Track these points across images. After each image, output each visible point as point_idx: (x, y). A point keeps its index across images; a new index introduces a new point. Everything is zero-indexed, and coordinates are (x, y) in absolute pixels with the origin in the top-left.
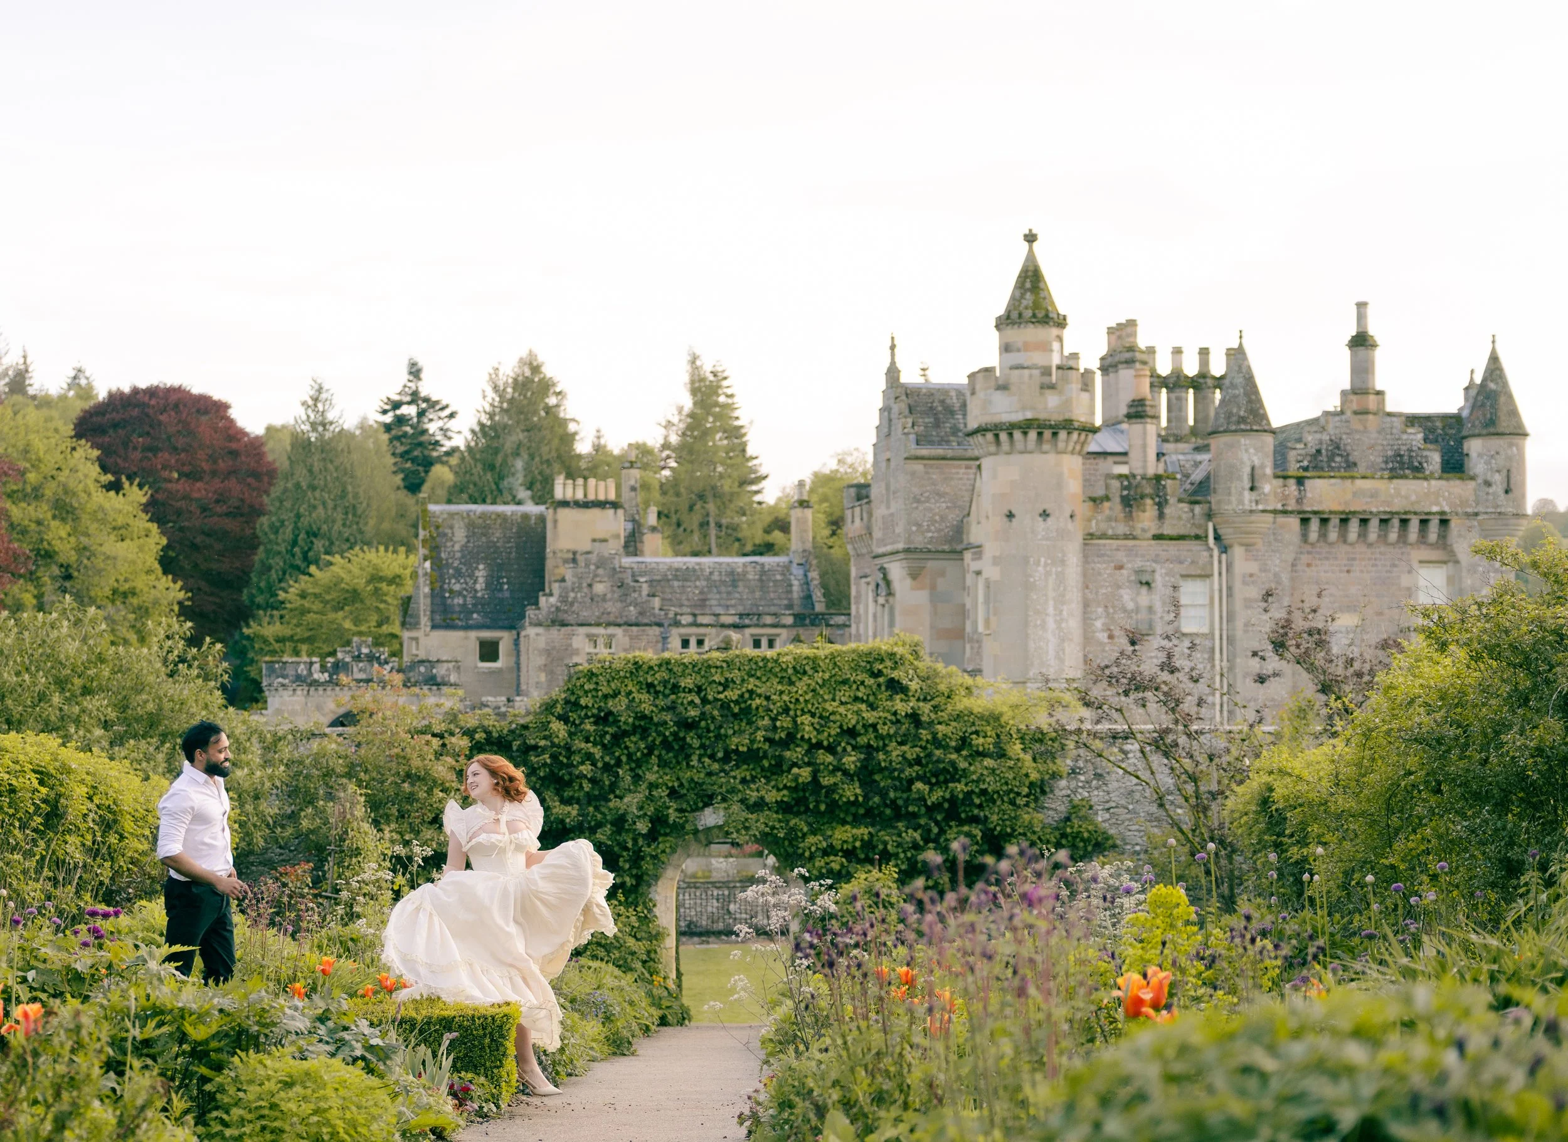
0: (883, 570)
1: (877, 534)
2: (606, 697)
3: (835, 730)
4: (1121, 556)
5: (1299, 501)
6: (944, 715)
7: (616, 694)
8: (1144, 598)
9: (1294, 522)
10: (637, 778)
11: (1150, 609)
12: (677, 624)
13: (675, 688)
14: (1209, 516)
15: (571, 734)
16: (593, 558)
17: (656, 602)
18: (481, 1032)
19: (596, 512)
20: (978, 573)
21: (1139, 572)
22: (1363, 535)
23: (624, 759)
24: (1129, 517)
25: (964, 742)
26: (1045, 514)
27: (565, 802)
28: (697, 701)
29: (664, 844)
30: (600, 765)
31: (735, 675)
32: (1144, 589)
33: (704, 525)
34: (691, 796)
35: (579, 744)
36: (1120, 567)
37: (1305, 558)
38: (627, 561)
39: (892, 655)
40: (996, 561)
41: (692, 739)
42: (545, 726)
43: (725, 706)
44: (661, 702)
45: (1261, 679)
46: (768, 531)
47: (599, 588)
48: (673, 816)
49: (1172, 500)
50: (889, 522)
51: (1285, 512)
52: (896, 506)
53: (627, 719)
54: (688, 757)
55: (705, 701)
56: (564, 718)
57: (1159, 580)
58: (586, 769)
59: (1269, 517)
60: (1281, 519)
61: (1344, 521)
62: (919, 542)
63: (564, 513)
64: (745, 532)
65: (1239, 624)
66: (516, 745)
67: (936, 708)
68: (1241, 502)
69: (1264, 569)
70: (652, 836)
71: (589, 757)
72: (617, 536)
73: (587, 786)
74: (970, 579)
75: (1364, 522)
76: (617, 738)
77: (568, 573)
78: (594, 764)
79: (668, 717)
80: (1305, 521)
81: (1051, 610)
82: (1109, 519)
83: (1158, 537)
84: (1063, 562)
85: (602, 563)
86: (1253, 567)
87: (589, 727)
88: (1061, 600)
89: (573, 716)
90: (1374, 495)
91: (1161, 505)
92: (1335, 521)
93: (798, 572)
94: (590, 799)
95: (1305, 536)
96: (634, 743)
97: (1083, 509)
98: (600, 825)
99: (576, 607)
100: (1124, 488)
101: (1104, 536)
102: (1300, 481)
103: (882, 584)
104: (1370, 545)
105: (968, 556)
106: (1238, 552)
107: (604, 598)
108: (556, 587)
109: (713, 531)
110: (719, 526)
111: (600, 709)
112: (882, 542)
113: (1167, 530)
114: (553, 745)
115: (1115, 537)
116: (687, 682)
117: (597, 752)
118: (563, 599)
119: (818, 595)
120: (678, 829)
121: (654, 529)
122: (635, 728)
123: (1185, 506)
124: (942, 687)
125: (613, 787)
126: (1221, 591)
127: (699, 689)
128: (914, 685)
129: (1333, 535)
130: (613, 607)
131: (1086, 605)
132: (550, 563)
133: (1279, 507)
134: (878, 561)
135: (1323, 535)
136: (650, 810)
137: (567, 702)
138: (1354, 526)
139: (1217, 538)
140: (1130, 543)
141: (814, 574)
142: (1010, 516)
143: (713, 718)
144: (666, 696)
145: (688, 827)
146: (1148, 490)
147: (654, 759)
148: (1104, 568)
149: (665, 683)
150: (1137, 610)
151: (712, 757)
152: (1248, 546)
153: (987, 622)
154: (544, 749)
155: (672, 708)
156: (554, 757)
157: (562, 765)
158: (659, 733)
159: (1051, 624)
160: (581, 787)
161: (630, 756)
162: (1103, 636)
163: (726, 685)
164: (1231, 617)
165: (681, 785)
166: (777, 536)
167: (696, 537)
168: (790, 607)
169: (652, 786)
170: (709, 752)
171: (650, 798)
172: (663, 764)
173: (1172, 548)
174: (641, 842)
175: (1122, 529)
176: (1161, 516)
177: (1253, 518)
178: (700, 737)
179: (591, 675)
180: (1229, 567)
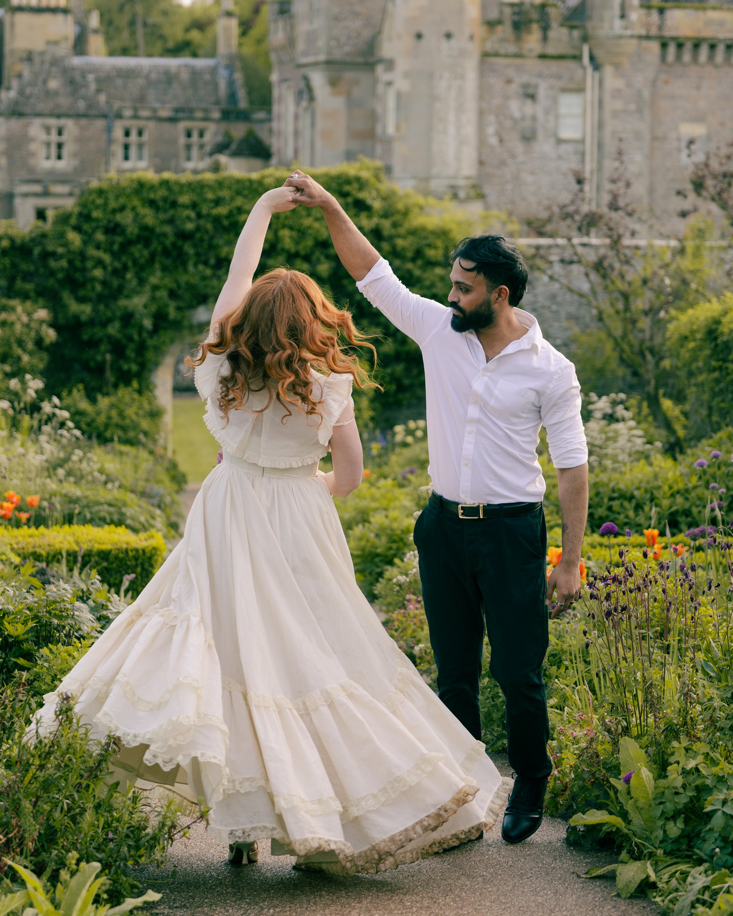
0: (306, 79)
1: (301, 46)
2: (114, 211)
3: (310, 242)
4: (511, 73)
5: (660, 27)
6: (402, 231)
7: (122, 209)
8: (529, 108)
9: (655, 46)
10: (142, 281)
11: (534, 118)
12: (119, 116)
13: (174, 204)
14: (585, 39)
15: (85, 243)
16: (48, 58)
17: (102, 98)
18: (133, 563)
19: (46, 18)
20: (389, 84)
21: (526, 86)
22: (711, 57)
23: (130, 264)
24: (518, 39)
25: (418, 254)
26: (449, 36)
27: (81, 300)
28: (193, 215)
29: (165, 336)
30: (110, 269)
31: (225, 194)
32: (529, 102)
33: (132, 23)
34: (187, 296)
35: (92, 252)
36: (509, 81)
37: (663, 77)
38: (77, 61)
39: (358, 179)
40: (407, 75)
41: (189, 249)
42: (62, 235)
43: (216, 220)
44: (162, 216)
45: (684, 214)
46: (187, 30)
47: (53, 84)
48: (172, 313)
49: (554, 24)
50: (311, 37)
51: (648, 37)
52: (319, 23)
53: (132, 230)
54: (184, 264)
55: (199, 216)
56: (78, 229)
57: (542, 93)
58: (98, 273)
59: (635, 42)
60: (645, 44)
61: (697, 46)
62: (338, 55)
63: (21, 18)
64: (167, 31)
65: (607, 131)
66: (37, 251)
67: (395, 225)
68: (612, 27)
69: (629, 85)
70: (156, 330)
71: (100, 263)
72: (66, 38)
73: (99, 288)
74: (380, 88)
75: (713, 47)
76: (125, 246)
77: (26, 71)
78: (105, 268)
79: (168, 229)
80: (664, 45)
81: (452, 117)
82: (502, 40)
83: (543, 57)
84: (462, 77)
85: (55, 62)
86: (619, 83)
87: (100, 236)
88: (460, 109)
89: (86, 227)
90: (721, 24)
91: (545, 29)
92: (688, 46)
93: (223, 73)
94: (100, 298)
95: (663, 58)
96: (137, 250)
97: (480, 31)
98: (109, 321)
99: (32, 101)
100: (514, 14)
101: (496, 55)
102: (661, 11)
103: (306, 91)
104: (716, 66)
105: (380, 69)
106: (608, 71)
107: (57, 93)
108: (15, 83)
109: (140, 31)
110: (145, 25)
111: (109, 222)
112: (305, 54)
113: (550, 50)
114: (69, 252)
115: (506, 56)
116: (184, 199)
117: (107, 258)
118: (21, 93)
119: (242, 94)
120: (177, 325)
121: (96, 31)
122: (139, 239)
123: (564, 31)
124: (400, 206)
125: (120, 289)
126: (592, 103)
127: (194, 206)
128: (377, 205)
129: (687, 57)
130: (64, 102)
131: (481, 113)
132: (8, 61)
133: (643, 32)
134: (303, 71)
135: (679, 57)
136: (153, 308)
137: (80, 215)
138: (704, 51)
139: (592, 58)
140: (518, 61)
141: (238, 76)
142: (419, 36)
143: (207, 231)
144: (166, 211)
145: (186, 323)
146: (535, 15)
147: (157, 266)
148: (496, 83)
149: (165, 199)
150: (523, 118)
151: (206, 263)
152: (617, 66)
153: (398, 128)
154: (61, 257)
155: (171, 221)
156: (71, 262)
157: (76, 269)
158: (160, 243)
159: (452, 129)
160: (93, 288)
161: (135, 262)
162: (493, 141)
163: (218, 202)
164: (601, 125)
165: (179, 287)
166: (195, 35)
167: (125, 34)
168: (217, 103)
169: (155, 288)
170: (203, 258)
171: (153, 298)
172: (164, 269)
173: (554, 66)
174: (145, 335)
175: (512, 48)
176: (545, 39)
177: (623, 41)
178: (195, 246)
179: (101, 192)
180: (601, 83)
